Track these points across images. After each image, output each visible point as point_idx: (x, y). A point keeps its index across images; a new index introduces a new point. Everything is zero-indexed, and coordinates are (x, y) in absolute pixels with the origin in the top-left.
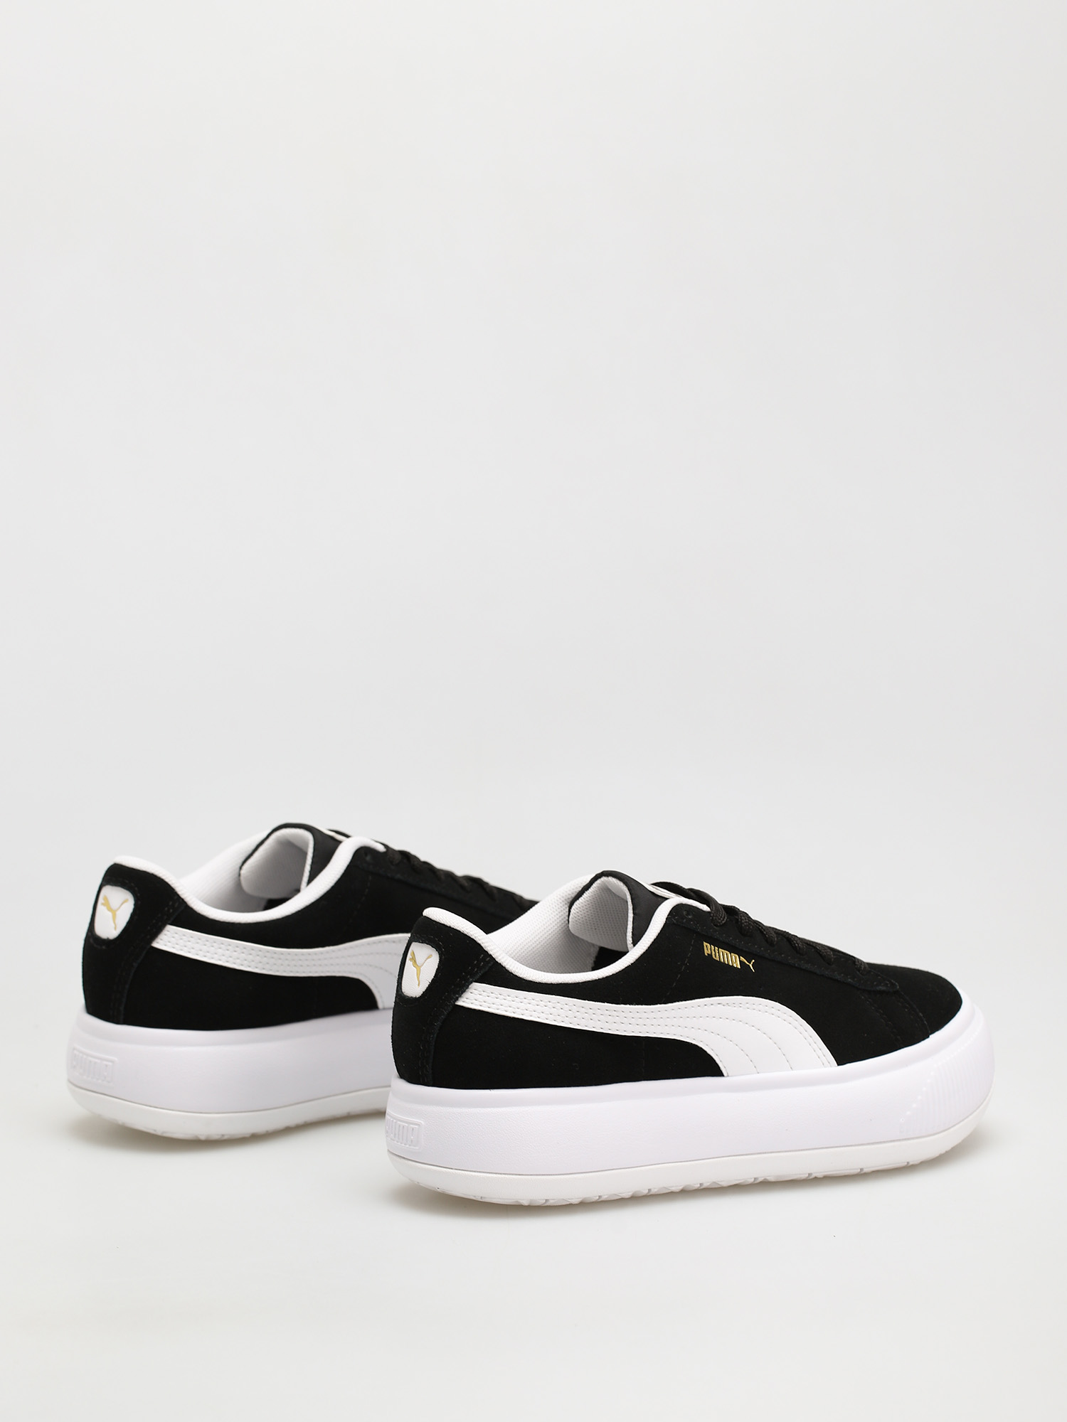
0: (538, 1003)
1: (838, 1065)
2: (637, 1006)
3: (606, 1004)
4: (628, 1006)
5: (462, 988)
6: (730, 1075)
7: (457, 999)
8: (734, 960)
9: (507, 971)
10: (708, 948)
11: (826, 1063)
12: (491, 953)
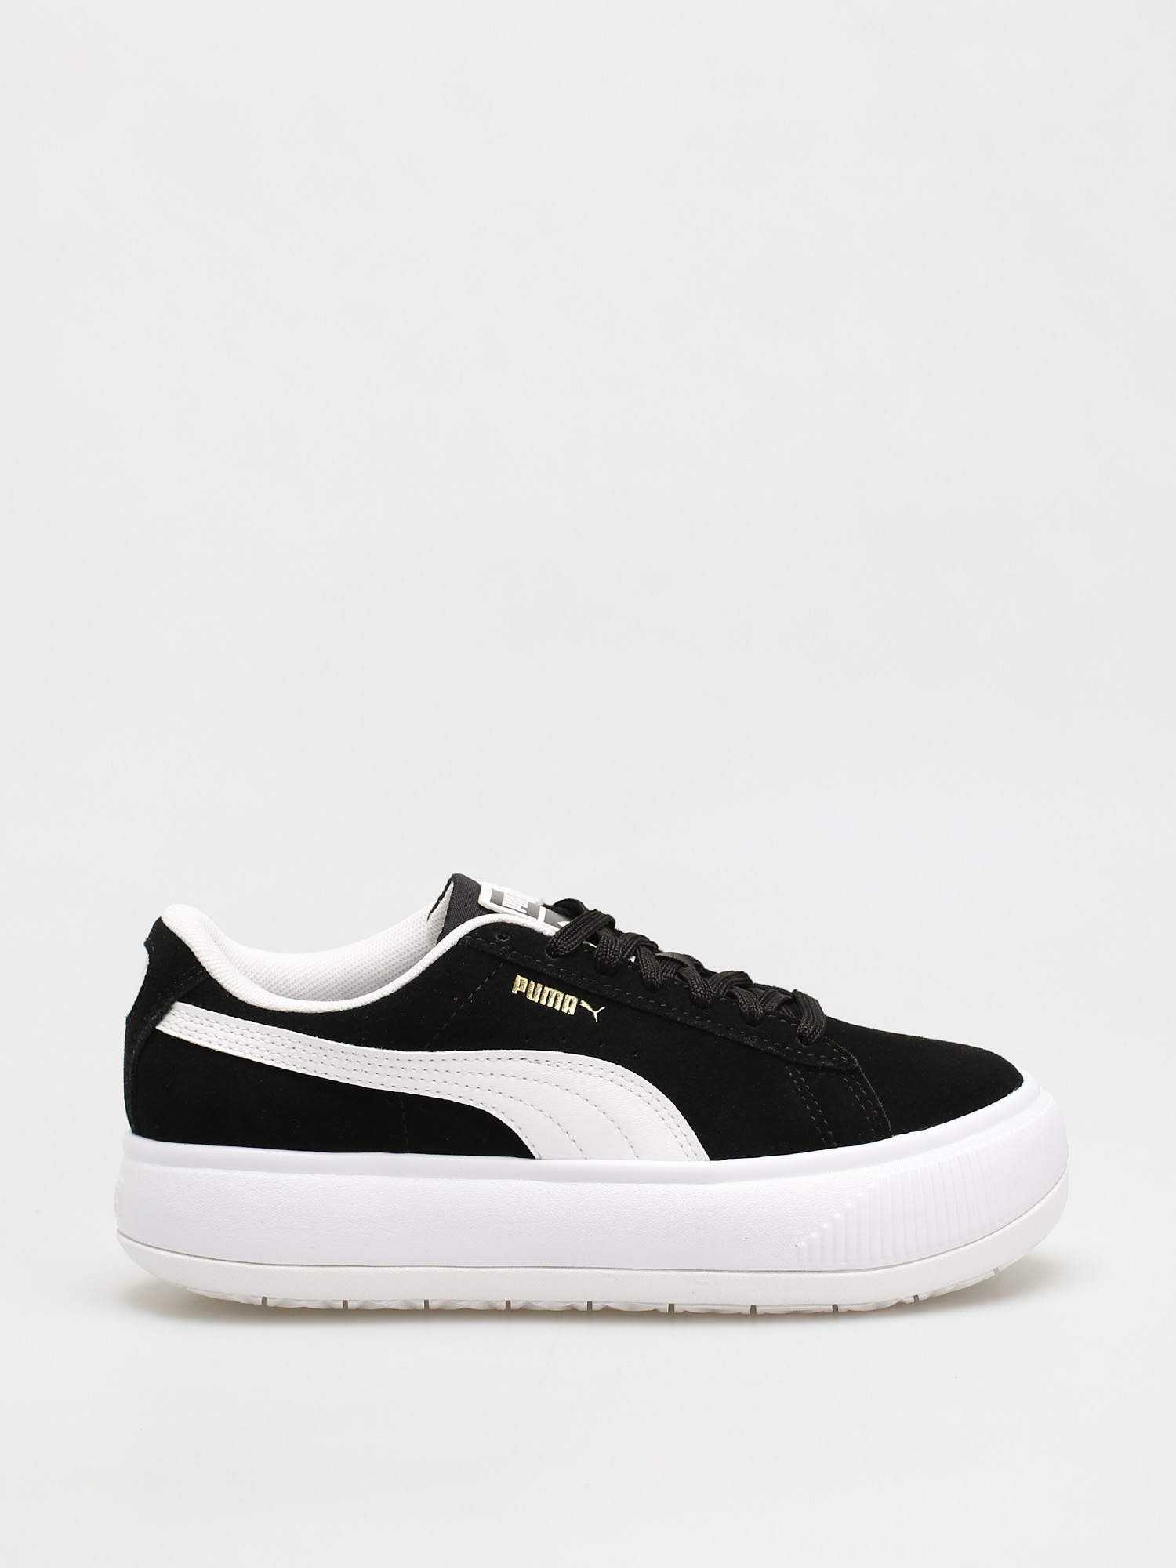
0: (253, 1035)
1: (711, 1160)
2: (385, 1051)
3: (342, 1044)
4: (373, 1049)
5: (164, 1010)
6: (543, 1157)
7: (157, 1022)
8: (569, 1005)
9: (223, 989)
10: (520, 984)
11: (692, 1155)
12: (204, 965)
